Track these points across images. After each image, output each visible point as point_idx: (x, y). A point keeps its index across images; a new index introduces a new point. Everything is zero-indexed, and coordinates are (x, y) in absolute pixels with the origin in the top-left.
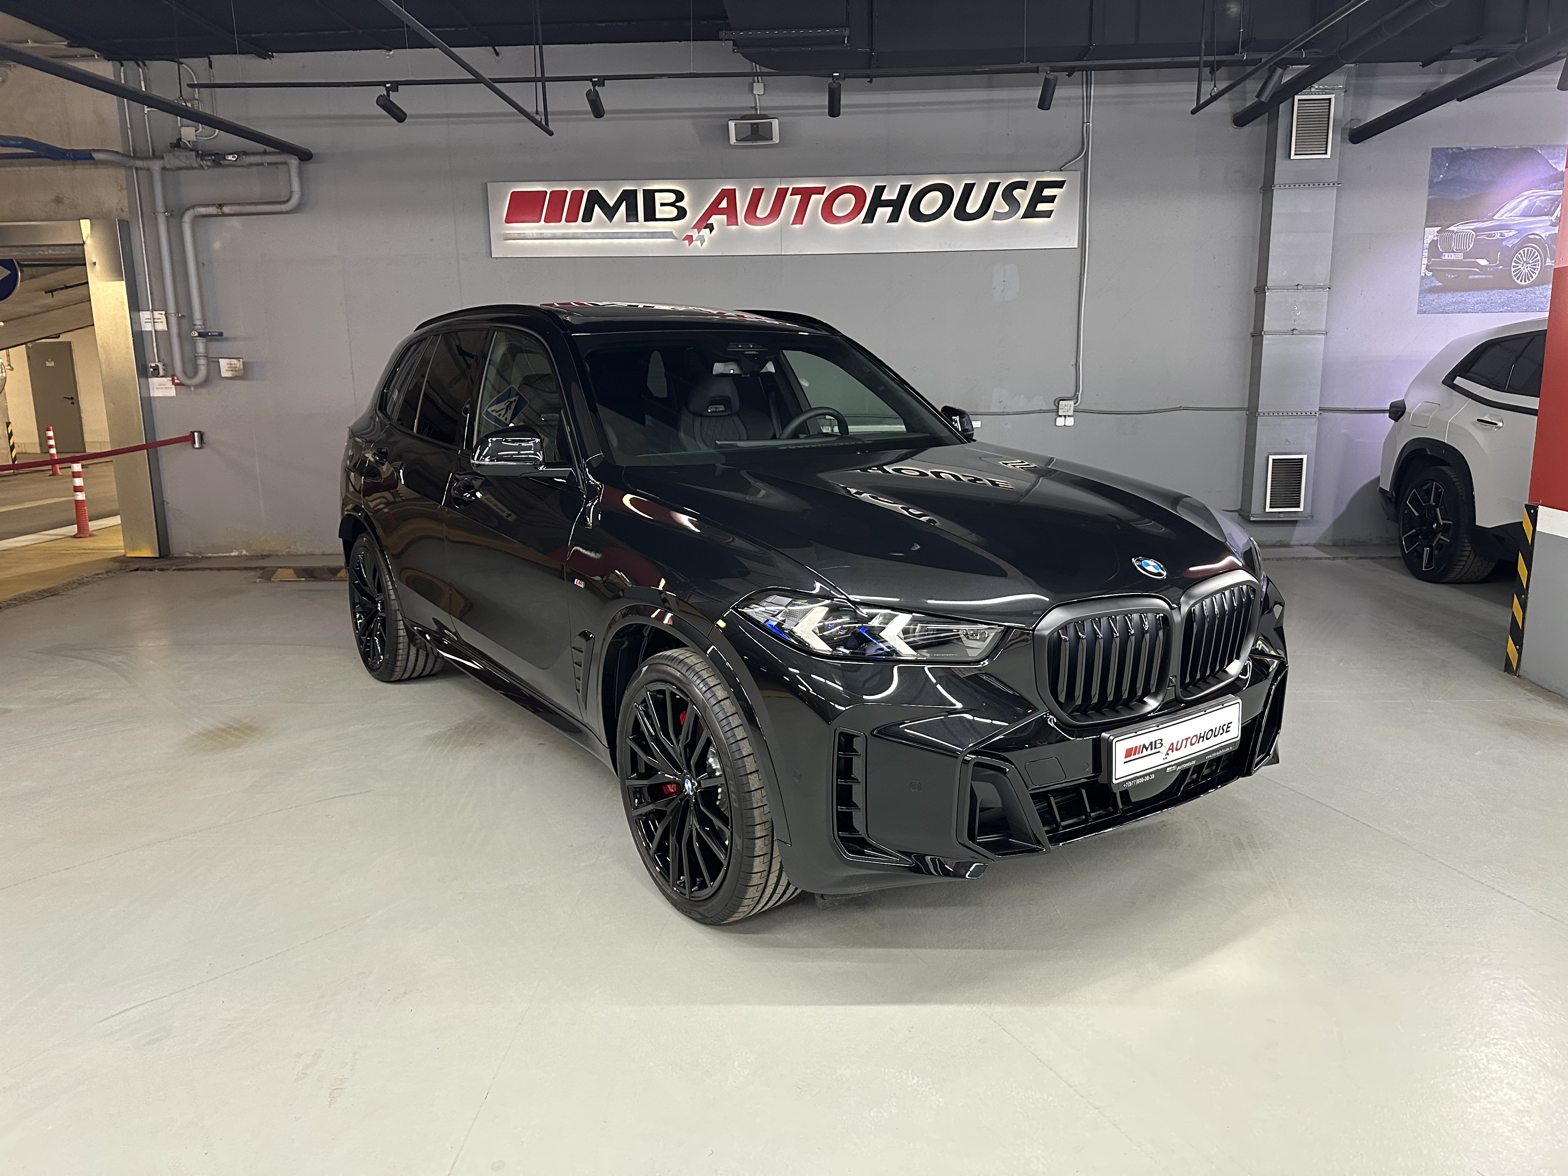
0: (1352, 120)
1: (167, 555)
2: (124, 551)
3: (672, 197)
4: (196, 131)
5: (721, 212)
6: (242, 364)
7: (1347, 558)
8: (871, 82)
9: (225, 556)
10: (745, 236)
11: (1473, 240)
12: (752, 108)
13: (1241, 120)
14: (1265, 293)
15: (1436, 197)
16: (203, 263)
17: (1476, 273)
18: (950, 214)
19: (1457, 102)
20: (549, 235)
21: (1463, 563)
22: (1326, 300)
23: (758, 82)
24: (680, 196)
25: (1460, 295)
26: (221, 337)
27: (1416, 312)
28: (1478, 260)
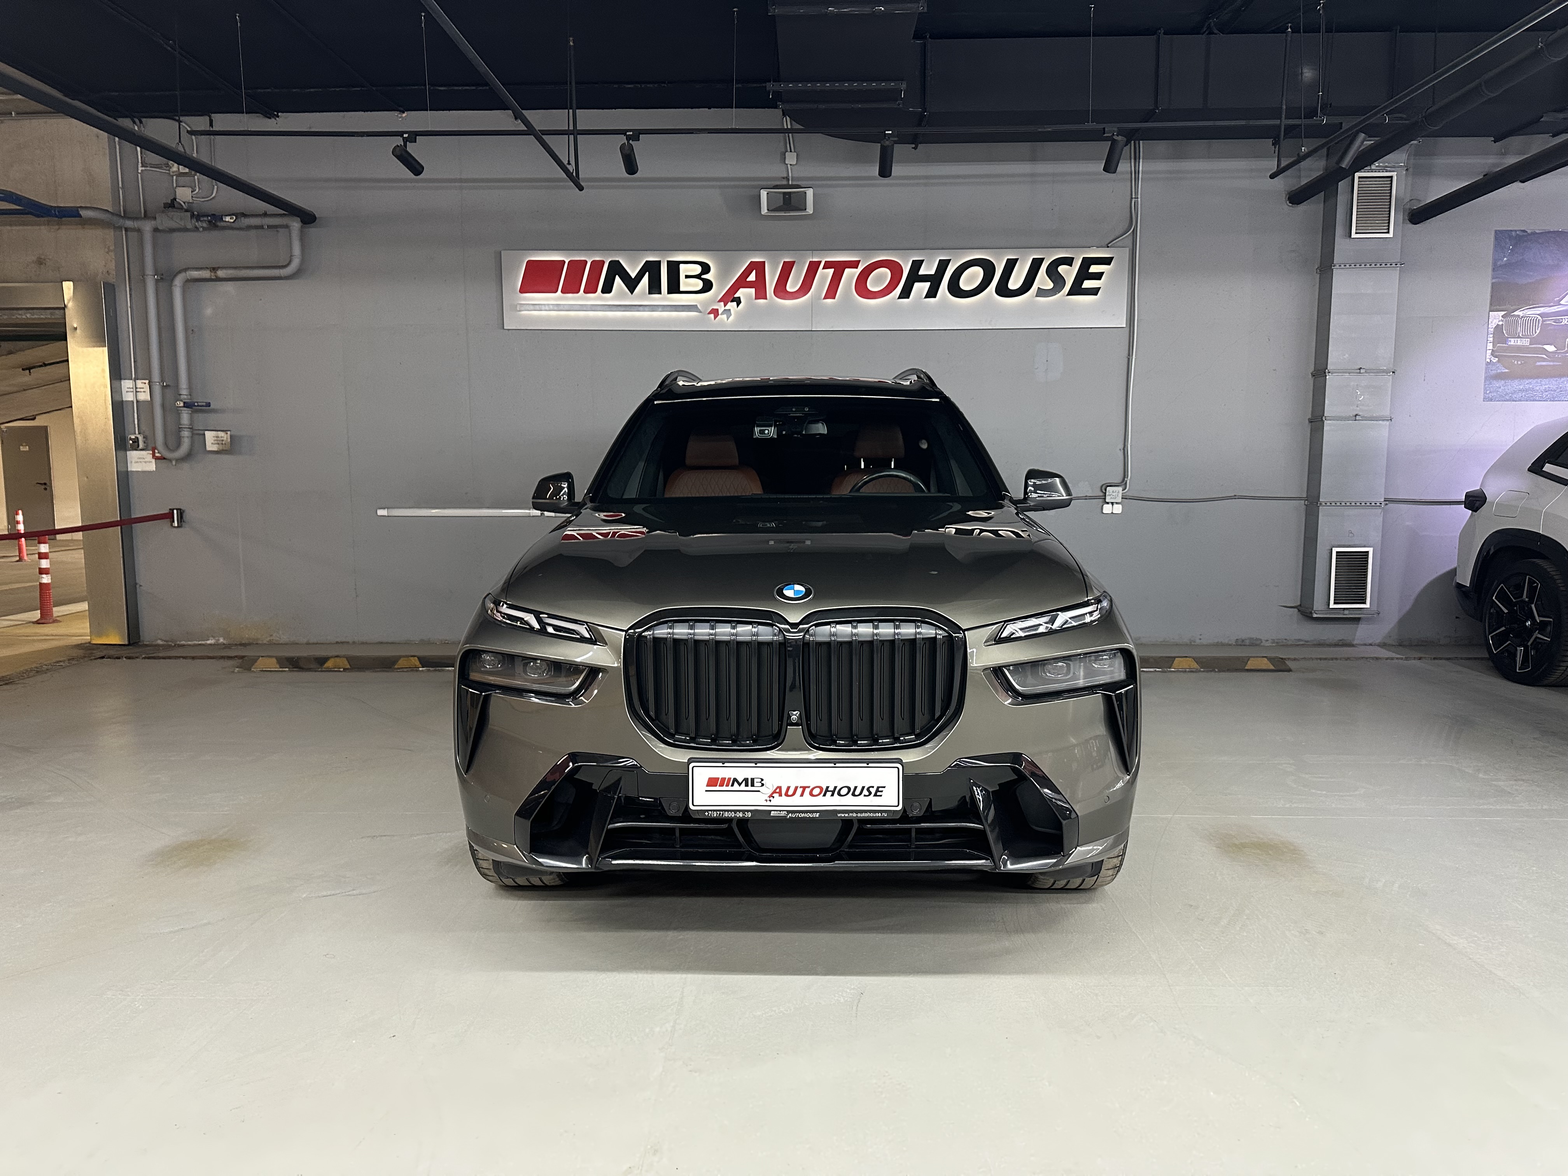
0: (1412, 200)
1: (136, 643)
2: (89, 638)
3: (698, 269)
4: (192, 192)
5: (750, 285)
6: (229, 437)
8: (915, 148)
9: (200, 644)
10: (773, 310)
11: (1540, 325)
12: (784, 178)
14: (1326, 376)
15: (1501, 280)
16: (192, 330)
18: (991, 289)
19: (1519, 184)
20: (566, 308)
22: (1390, 384)
23: (791, 151)
24: (706, 268)
25: (1527, 382)
26: (208, 408)
27: (1482, 400)
28: (1546, 347)
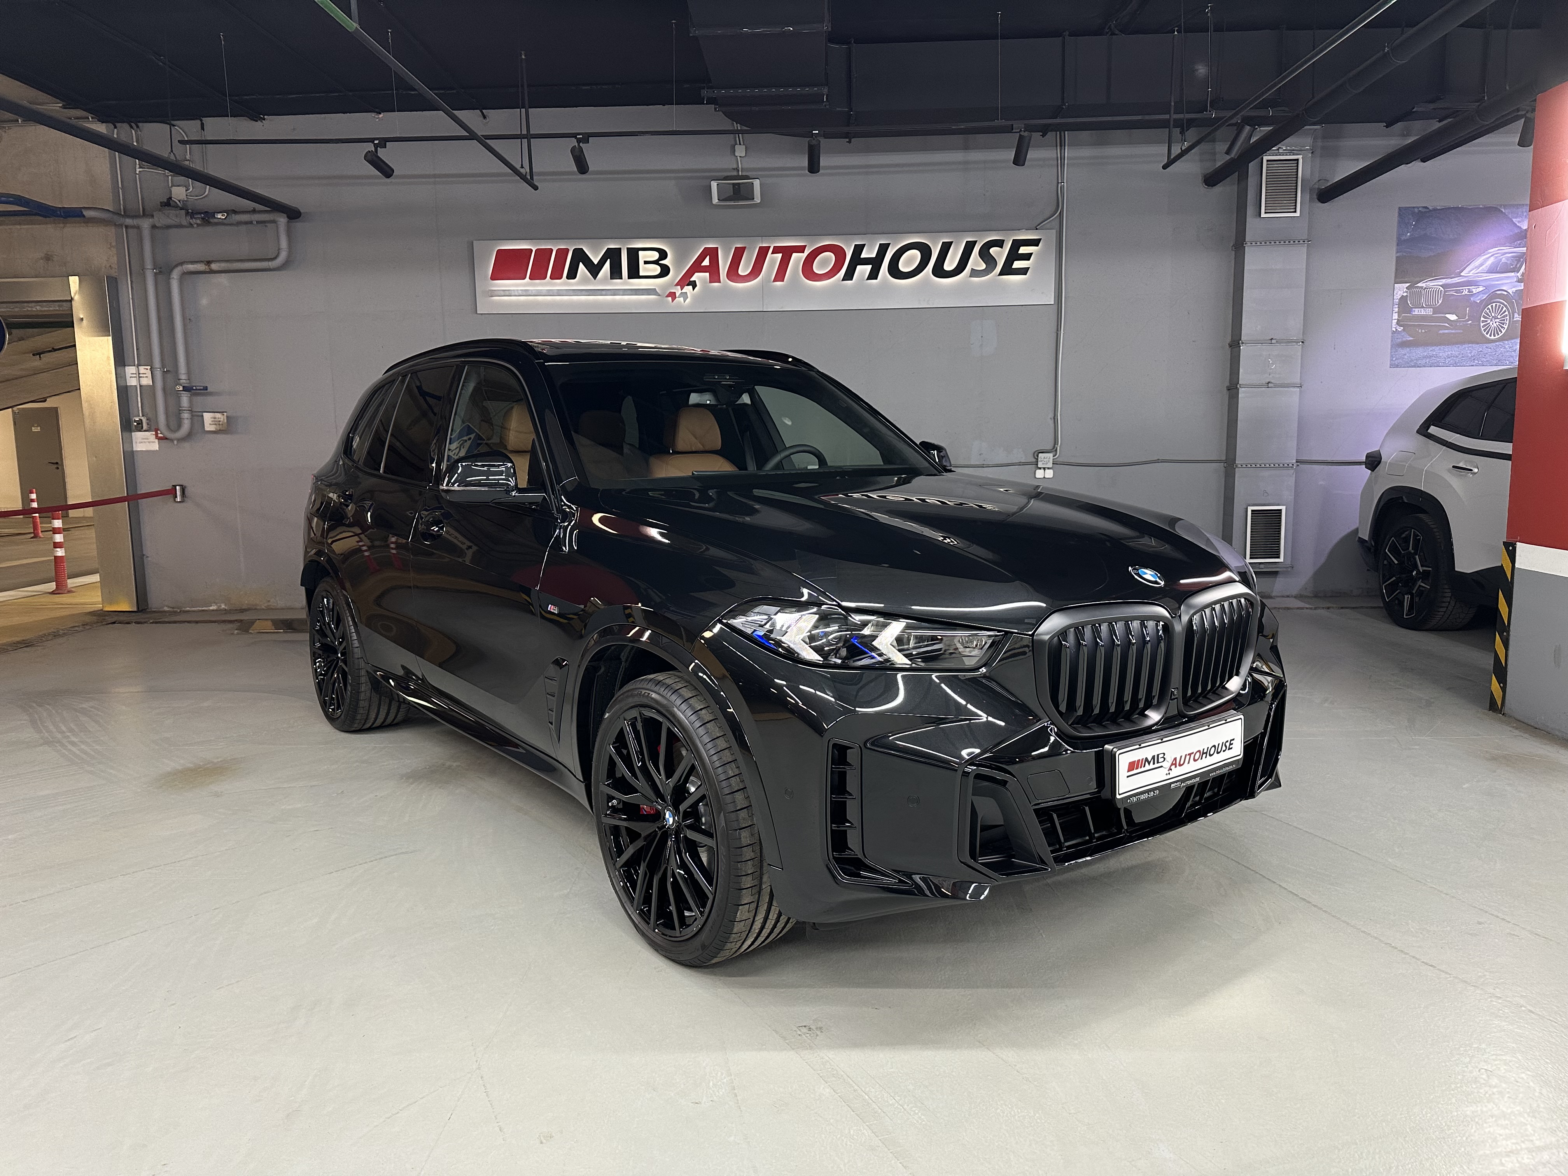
0: (1319, 180)
1: (144, 610)
2: (101, 605)
3: (655, 255)
4: (186, 191)
5: (704, 269)
6: (225, 418)
7: (1328, 608)
8: (850, 142)
9: (203, 610)
10: (726, 292)
11: (1442, 296)
12: (734, 169)
13: (1211, 180)
14: (1240, 347)
15: (1404, 254)
16: (189, 320)
17: (1447, 328)
18: (928, 270)
19: (1423, 163)
20: (534, 293)
21: (1444, 609)
22: (1299, 354)
23: (740, 144)
24: (663, 255)
25: (1431, 349)
26: (205, 391)
27: (1389, 365)
28: (1447, 315)
